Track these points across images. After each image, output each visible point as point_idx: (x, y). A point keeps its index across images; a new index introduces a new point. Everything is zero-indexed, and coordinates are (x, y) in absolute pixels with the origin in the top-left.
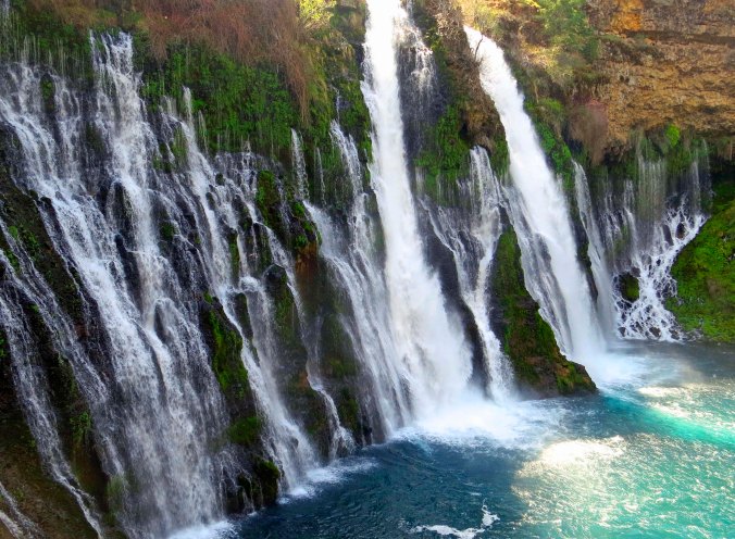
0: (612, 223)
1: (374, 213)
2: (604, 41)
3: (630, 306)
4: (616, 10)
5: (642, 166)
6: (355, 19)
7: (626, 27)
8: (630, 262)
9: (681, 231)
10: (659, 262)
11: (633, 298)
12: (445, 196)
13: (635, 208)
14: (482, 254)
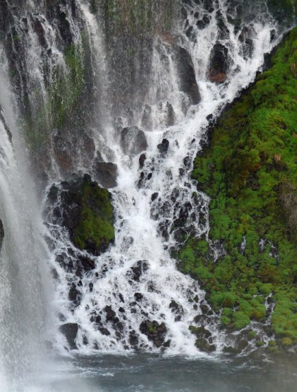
0: (42, 42)
3: (88, 265)
8: (89, 145)
9: (220, 66)
10: (164, 146)
11: (100, 243)
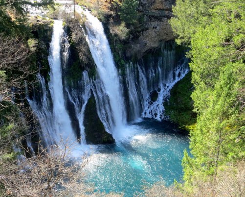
1: (49, 97)
2: (147, 15)
4: (154, 2)
5: (165, 52)
6: (49, 33)
7: (158, 8)
9: (179, 75)
12: (74, 86)
13: (162, 67)
14: (84, 103)
